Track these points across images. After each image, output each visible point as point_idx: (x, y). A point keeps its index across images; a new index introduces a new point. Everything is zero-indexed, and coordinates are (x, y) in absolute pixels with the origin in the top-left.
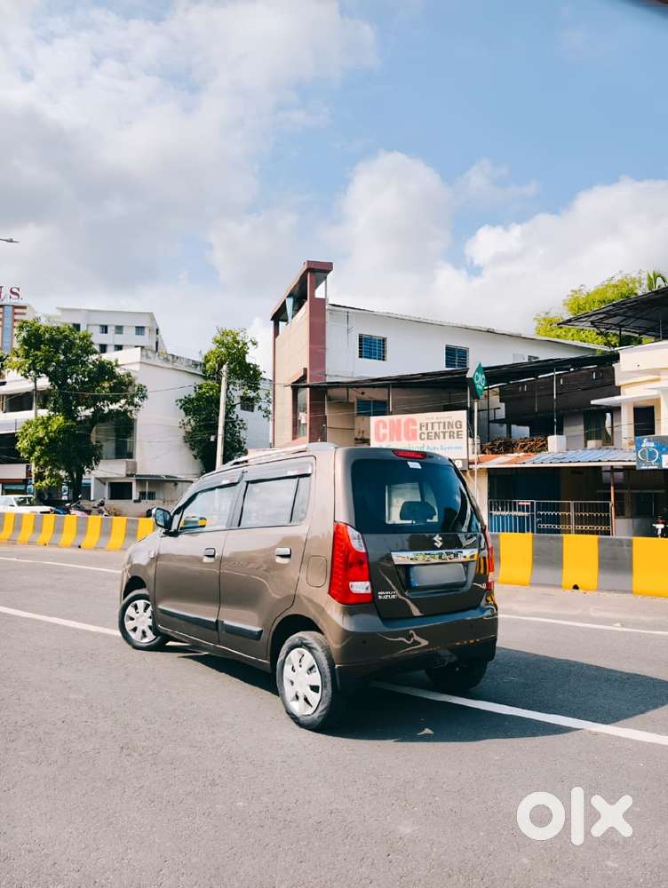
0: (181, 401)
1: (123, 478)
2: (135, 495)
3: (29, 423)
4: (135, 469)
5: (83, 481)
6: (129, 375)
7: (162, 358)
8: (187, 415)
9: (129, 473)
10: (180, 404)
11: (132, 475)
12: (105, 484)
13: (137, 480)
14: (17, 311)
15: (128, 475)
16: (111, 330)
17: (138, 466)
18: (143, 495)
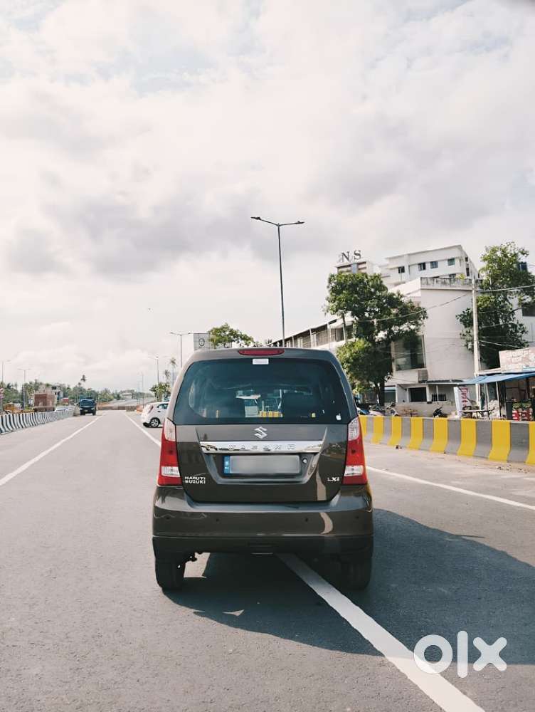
0: (460, 316)
1: (417, 384)
2: (429, 398)
3: (340, 348)
4: (427, 376)
5: (386, 388)
6: (410, 302)
7: (440, 282)
8: (466, 327)
9: (421, 380)
10: (460, 318)
11: (424, 381)
12: (406, 390)
13: (429, 386)
14: (360, 266)
15: (420, 382)
16: (428, 266)
17: (429, 374)
18: (434, 398)
